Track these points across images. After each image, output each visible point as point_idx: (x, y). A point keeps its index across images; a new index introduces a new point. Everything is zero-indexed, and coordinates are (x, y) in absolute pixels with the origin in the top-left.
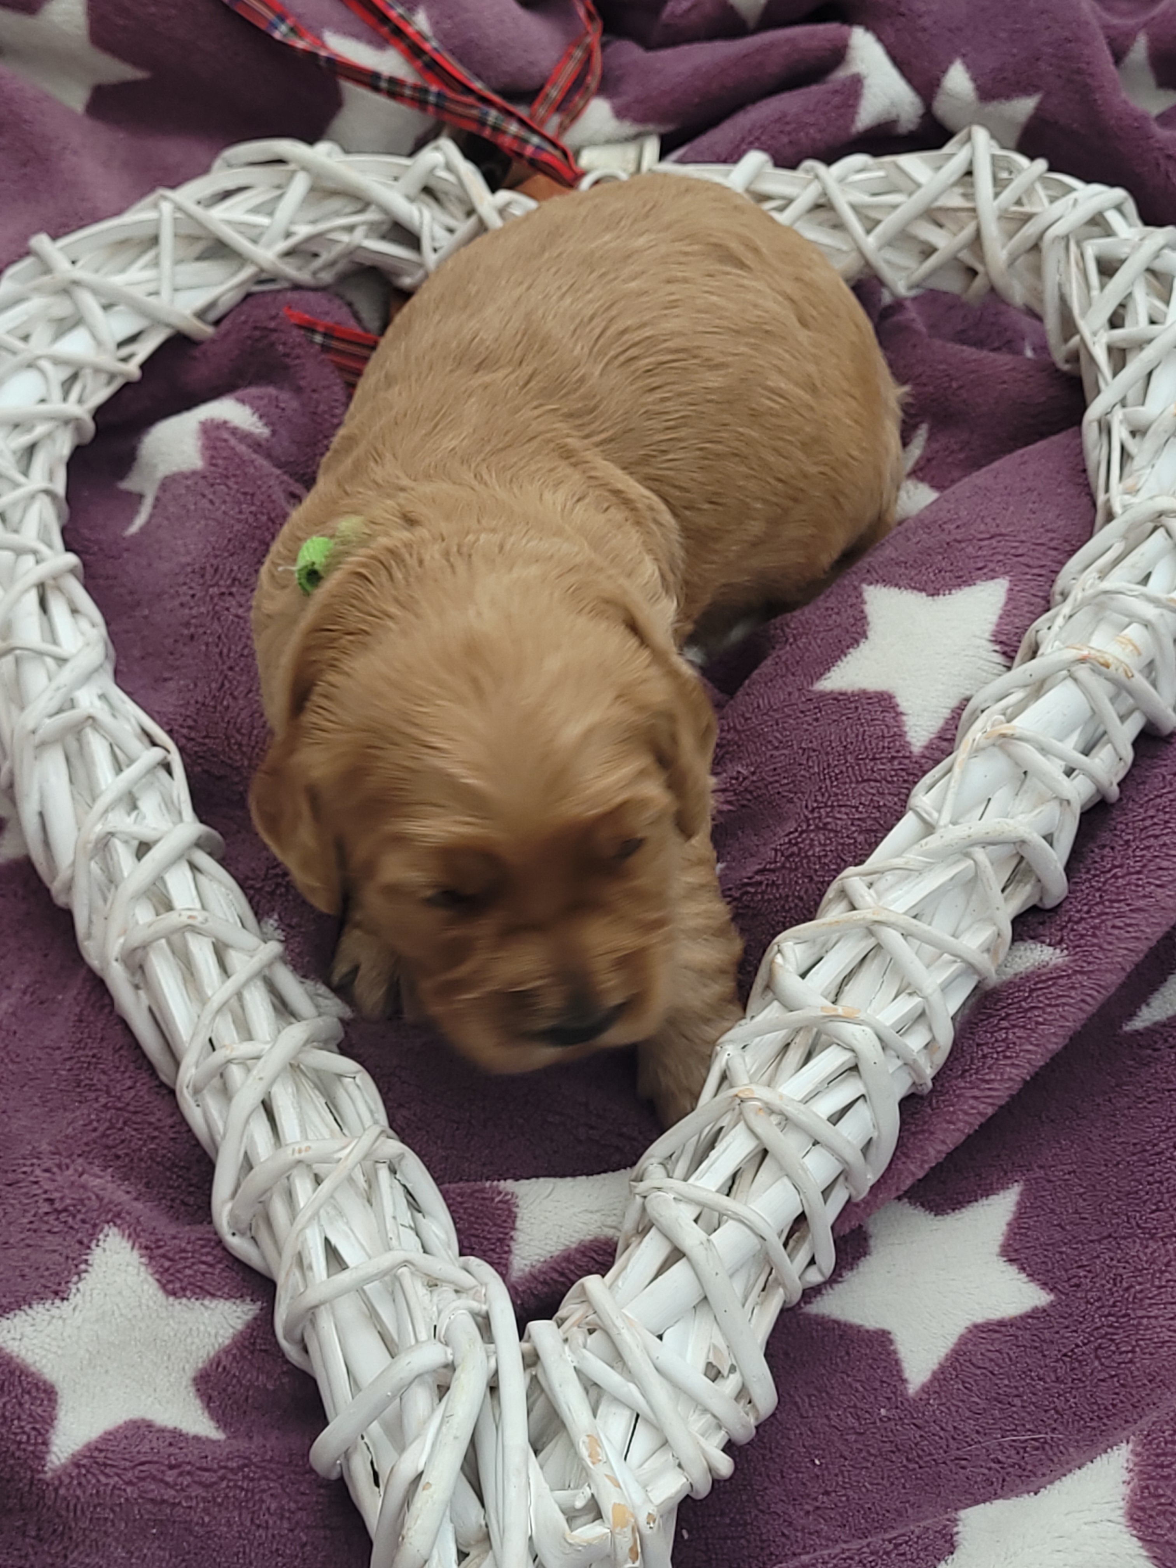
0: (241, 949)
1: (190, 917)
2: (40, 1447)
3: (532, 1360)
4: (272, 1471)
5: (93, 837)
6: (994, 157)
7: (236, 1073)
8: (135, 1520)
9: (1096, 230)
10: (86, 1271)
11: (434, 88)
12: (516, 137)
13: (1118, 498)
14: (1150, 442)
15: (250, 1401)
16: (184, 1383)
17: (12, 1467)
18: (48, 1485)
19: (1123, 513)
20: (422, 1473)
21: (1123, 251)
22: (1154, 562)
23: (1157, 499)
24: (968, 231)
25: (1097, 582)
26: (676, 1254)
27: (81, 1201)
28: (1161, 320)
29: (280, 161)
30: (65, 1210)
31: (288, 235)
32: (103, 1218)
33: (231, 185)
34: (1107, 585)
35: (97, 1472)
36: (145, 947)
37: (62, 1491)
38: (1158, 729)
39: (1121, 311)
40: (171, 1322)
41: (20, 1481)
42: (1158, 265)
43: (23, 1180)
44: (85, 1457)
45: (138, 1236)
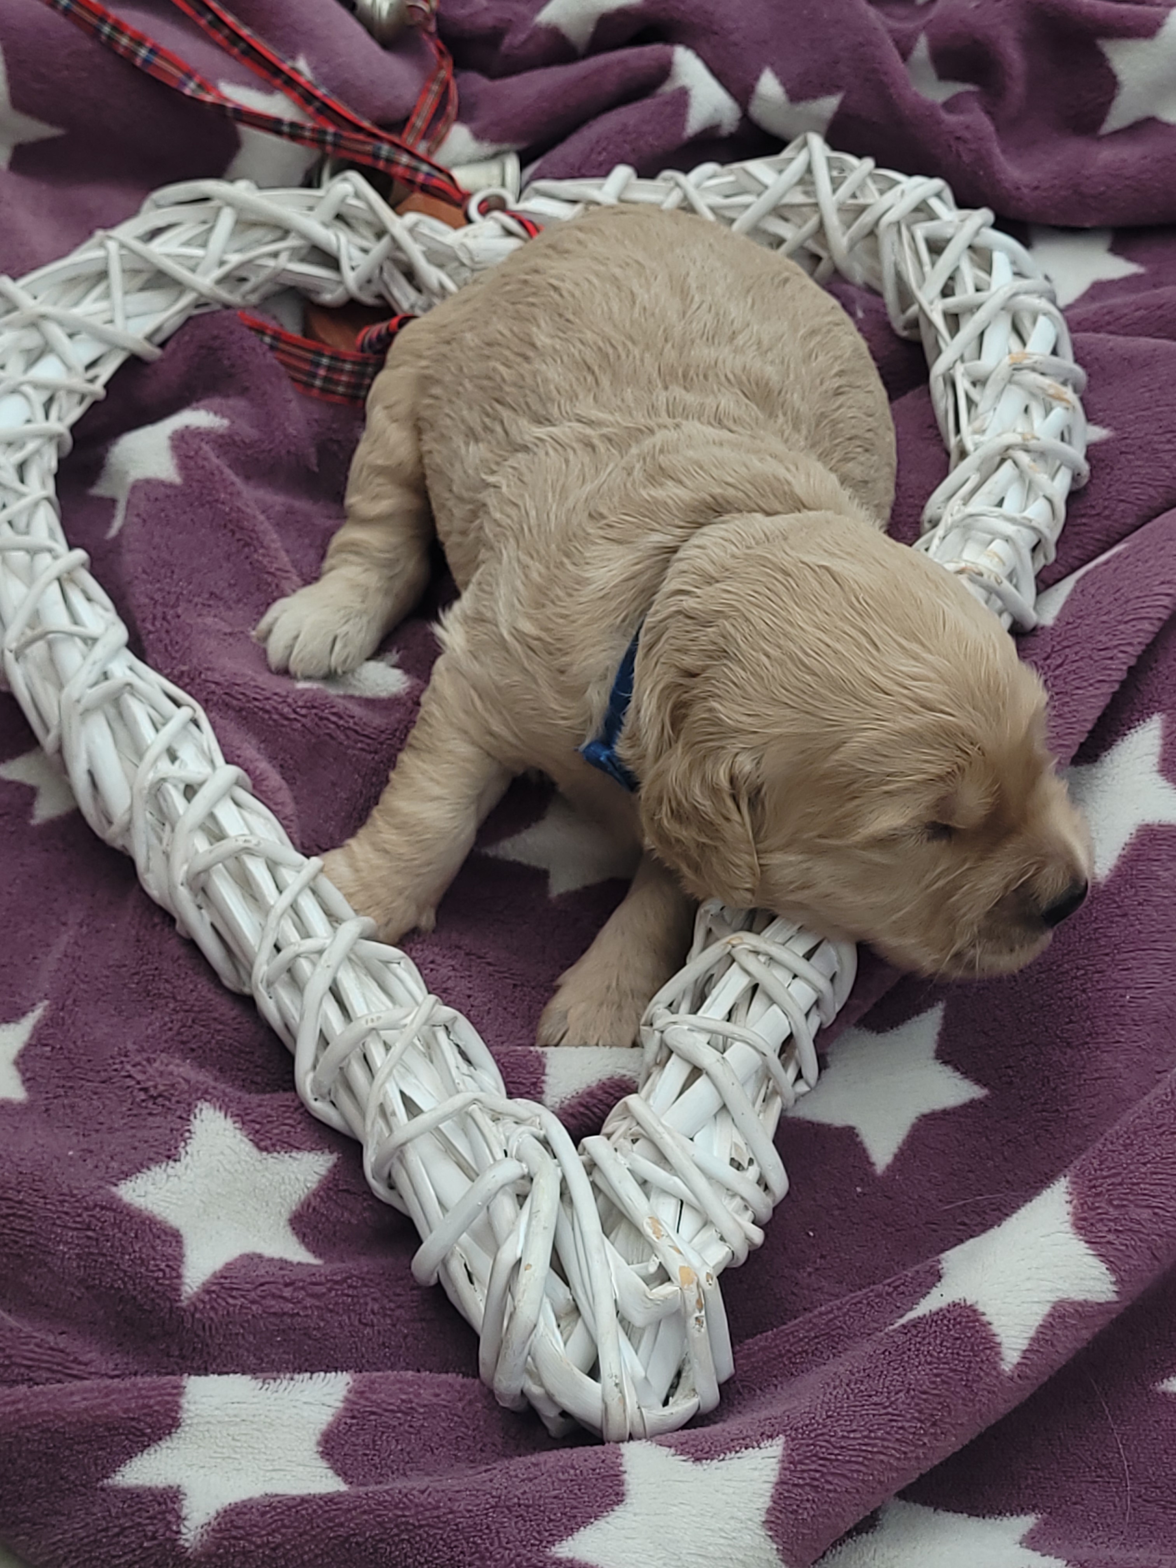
0: (288, 865)
1: (245, 841)
2: (175, 1281)
3: (591, 1167)
4: (371, 1280)
5: (147, 784)
6: (829, 159)
7: (304, 965)
8: (262, 1332)
9: (921, 215)
10: (190, 1138)
11: (331, 129)
12: (408, 167)
13: (969, 439)
14: (990, 390)
15: (338, 1234)
16: (282, 1224)
17: (153, 1300)
18: (185, 1311)
19: (976, 449)
20: (519, 1261)
21: (948, 232)
22: (1006, 489)
23: (1004, 436)
24: (813, 222)
25: (962, 508)
26: (696, 1072)
27: (173, 1085)
28: (985, 287)
29: (205, 199)
30: (160, 1095)
31: (222, 263)
32: (194, 1096)
33: (161, 223)
34: (971, 509)
35: (225, 1296)
36: (207, 870)
37: (198, 1315)
38: (1022, 626)
39: (950, 283)
40: (267, 1174)
41: (162, 1310)
42: (979, 241)
43: (115, 1076)
44: (214, 1284)
45: (228, 1107)
